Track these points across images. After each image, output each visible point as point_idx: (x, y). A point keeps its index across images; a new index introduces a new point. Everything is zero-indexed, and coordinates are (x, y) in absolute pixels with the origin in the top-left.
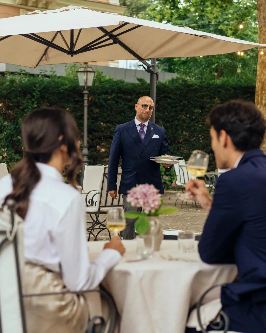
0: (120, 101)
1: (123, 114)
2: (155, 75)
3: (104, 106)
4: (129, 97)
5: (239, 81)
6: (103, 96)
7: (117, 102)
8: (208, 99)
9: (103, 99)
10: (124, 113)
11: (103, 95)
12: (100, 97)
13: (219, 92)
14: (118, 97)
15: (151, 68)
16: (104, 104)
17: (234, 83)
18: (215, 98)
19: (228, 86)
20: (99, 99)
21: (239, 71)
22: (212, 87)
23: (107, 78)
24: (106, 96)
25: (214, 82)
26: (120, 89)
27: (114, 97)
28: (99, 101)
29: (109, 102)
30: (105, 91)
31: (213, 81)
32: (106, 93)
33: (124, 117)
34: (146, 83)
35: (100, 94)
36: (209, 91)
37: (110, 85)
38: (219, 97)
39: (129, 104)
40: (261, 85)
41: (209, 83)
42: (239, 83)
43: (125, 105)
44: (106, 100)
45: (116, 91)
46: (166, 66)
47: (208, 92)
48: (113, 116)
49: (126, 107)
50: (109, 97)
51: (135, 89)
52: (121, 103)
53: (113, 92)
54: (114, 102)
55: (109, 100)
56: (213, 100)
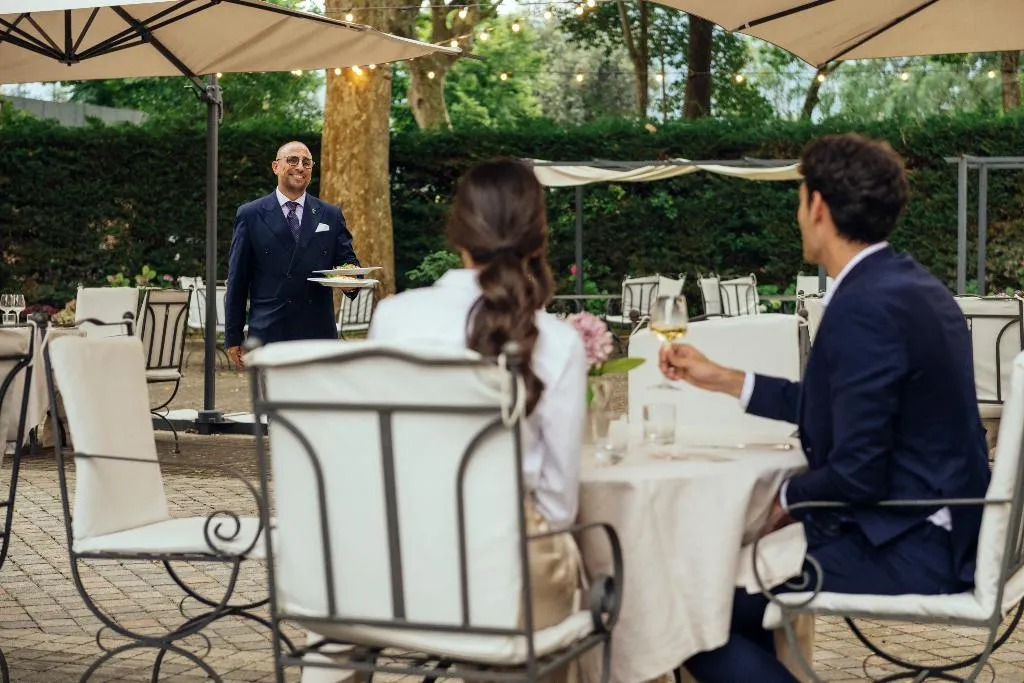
0: (52, 161)
1: (58, 187)
2: (217, 107)
3: (19, 172)
4: (71, 154)
5: (286, 124)
6: (19, 152)
7: (46, 163)
8: (228, 159)
9: (19, 157)
10: (61, 185)
11: (17, 149)
12: (12, 153)
13: (249, 145)
14: (50, 154)
15: (209, 94)
16: (19, 166)
17: (277, 128)
18: (241, 158)
19: (265, 134)
20: (9, 157)
21: (266, 106)
22: (235, 135)
23: (23, 114)
24: (24, 150)
25: (238, 127)
26: (51, 136)
27: (41, 153)
28: (10, 161)
29: (29, 163)
30: (21, 140)
31: (236, 124)
32: (24, 144)
33: (60, 194)
34: (103, 125)
35: (11, 147)
36: (230, 144)
37: (31, 130)
38: (249, 156)
39: (72, 167)
40: (332, 132)
41: (228, 128)
42: (287, 128)
43: (63, 168)
44: (24, 159)
45: (44, 141)
46: (92, 94)
47: (227, 146)
48: (38, 190)
49: (66, 172)
50: (31, 154)
51: (82, 138)
52: (55, 166)
53: (38, 142)
54: (40, 163)
55: (29, 159)
56: (238, 161)
